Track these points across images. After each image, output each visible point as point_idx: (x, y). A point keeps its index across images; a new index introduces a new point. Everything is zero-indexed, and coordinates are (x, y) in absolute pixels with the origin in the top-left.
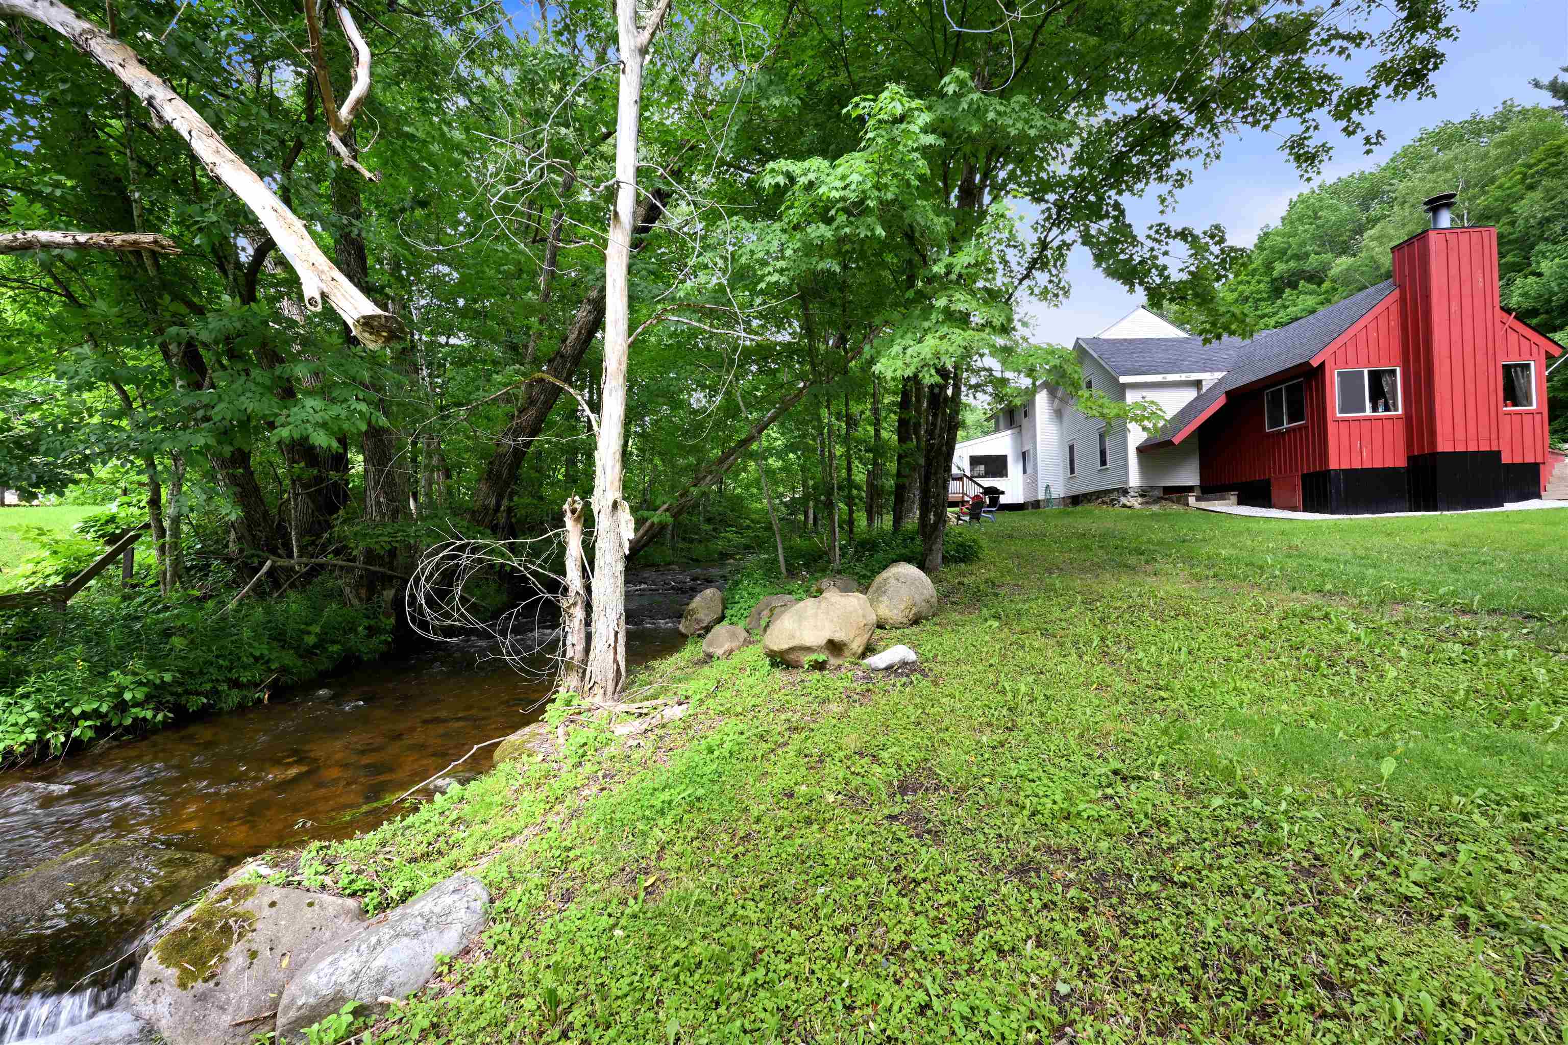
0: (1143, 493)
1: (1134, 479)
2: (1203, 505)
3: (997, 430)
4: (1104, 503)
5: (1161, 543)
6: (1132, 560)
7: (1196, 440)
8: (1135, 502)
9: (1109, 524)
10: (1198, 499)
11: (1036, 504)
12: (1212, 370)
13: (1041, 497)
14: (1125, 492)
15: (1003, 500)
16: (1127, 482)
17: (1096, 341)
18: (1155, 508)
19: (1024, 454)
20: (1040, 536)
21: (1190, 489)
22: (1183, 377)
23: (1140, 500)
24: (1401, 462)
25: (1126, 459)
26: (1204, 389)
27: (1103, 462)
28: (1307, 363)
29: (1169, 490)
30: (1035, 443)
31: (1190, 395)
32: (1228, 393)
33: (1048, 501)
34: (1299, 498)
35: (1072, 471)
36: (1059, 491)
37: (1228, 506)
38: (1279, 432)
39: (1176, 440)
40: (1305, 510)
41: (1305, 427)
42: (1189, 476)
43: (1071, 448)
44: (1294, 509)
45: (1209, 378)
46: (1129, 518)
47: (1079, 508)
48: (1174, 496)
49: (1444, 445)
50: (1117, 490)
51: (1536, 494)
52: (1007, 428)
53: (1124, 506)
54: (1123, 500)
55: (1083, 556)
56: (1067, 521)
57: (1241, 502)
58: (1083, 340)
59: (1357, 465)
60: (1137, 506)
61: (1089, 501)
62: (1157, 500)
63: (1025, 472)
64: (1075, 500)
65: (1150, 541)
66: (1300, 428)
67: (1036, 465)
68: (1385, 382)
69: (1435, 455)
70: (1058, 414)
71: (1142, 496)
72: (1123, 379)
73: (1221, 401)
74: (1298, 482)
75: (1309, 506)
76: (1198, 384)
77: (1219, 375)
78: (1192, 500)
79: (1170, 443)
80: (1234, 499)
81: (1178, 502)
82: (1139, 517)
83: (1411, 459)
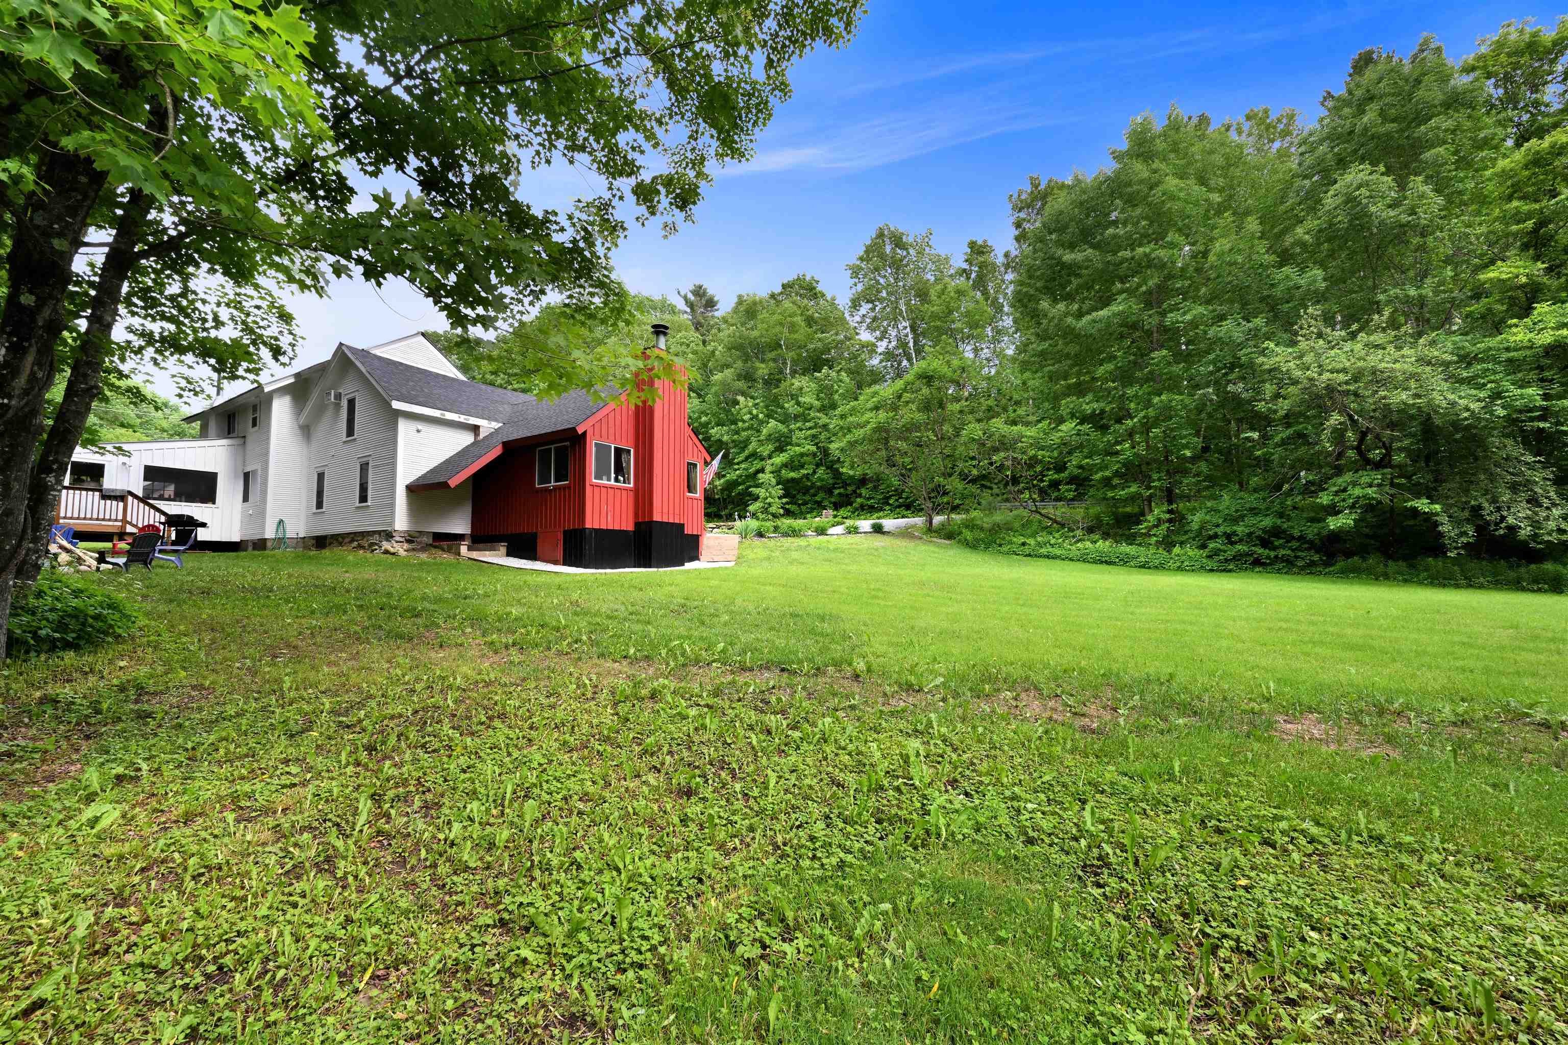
0: (410, 538)
1: (401, 522)
2: (475, 555)
3: (203, 434)
4: (360, 547)
5: (439, 600)
6: (407, 626)
7: (470, 488)
8: (401, 549)
9: (368, 574)
10: (470, 549)
11: (260, 545)
12: (489, 419)
13: (270, 533)
14: (389, 535)
15: (202, 535)
16: (392, 523)
17: (364, 354)
18: (424, 556)
19: (246, 476)
20: (261, 592)
21: (460, 537)
22: (462, 418)
23: (406, 546)
24: (631, 528)
25: (393, 496)
26: (481, 436)
27: (363, 498)
28: (574, 429)
29: (440, 537)
30: (266, 463)
31: (467, 439)
32: (505, 444)
33: (280, 541)
34: (560, 555)
35: (319, 505)
36: (297, 528)
37: (497, 557)
38: (546, 489)
39: (453, 483)
40: (565, 564)
41: (569, 487)
42: (460, 525)
43: (321, 476)
44: (555, 562)
45: (487, 426)
46: (392, 567)
47: (326, 553)
48: (445, 544)
49: (657, 517)
50: (379, 532)
51: (695, 557)
52: (220, 436)
53: (387, 552)
54: (386, 545)
55: (334, 620)
56: (307, 569)
57: (509, 554)
58: (350, 348)
59: (604, 527)
60: (402, 552)
61: (341, 544)
62: (425, 548)
63: (246, 499)
64: (321, 542)
65: (424, 598)
66: (564, 488)
67: (264, 492)
68: (624, 456)
69: (651, 523)
70: (306, 431)
71: (408, 541)
72: (396, 405)
73: (497, 451)
74: (561, 536)
75: (568, 561)
76: (475, 429)
77: (496, 425)
78: (464, 550)
79: (445, 485)
80: (503, 550)
81: (449, 550)
82: (406, 565)
83: (637, 524)
